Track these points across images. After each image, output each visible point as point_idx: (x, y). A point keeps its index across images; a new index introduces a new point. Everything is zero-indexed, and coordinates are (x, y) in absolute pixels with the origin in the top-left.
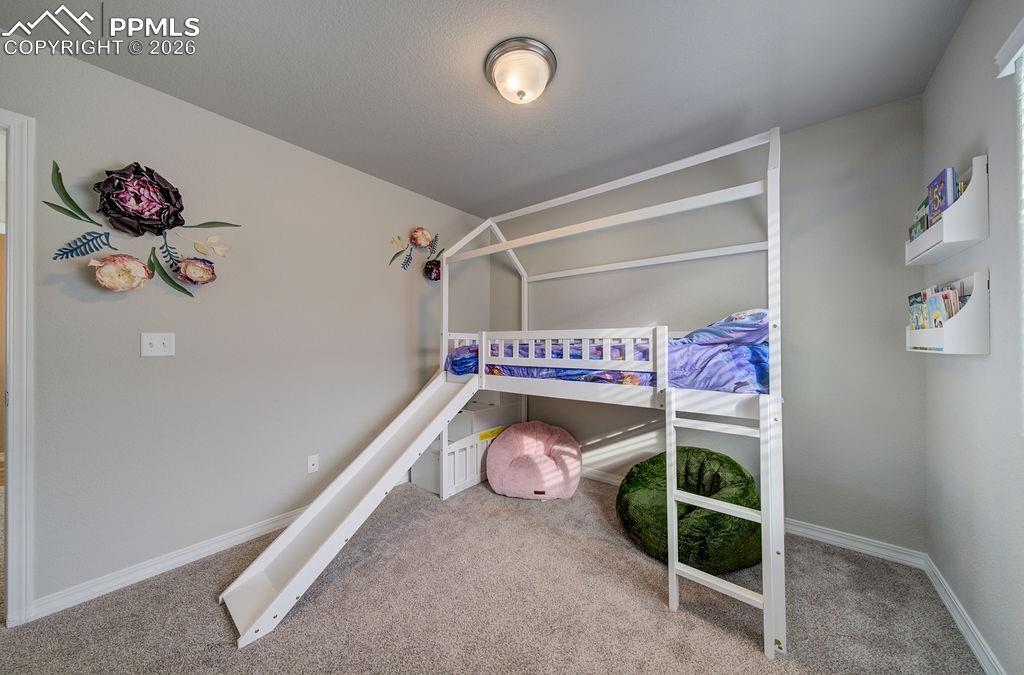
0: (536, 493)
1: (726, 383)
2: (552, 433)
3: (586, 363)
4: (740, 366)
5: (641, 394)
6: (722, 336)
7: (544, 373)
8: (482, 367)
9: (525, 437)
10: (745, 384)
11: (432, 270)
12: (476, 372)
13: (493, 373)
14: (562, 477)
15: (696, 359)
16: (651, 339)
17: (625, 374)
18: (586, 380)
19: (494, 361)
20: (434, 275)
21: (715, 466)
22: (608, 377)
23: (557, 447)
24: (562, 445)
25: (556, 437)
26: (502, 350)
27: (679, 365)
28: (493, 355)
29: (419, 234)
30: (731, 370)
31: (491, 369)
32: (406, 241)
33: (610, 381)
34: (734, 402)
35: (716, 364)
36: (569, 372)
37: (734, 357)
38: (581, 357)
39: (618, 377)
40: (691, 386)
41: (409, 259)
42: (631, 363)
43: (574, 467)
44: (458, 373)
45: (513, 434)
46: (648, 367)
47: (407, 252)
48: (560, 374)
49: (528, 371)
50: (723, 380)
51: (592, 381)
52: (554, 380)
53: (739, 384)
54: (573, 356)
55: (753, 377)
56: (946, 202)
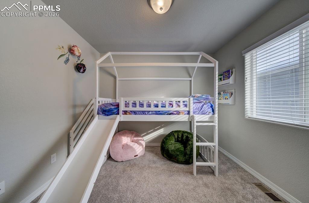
0: (135, 156)
1: (206, 113)
2: (132, 134)
3: (167, 109)
4: (209, 108)
5: (185, 117)
6: (199, 101)
7: (150, 113)
8: (121, 112)
9: (123, 137)
10: (211, 112)
11: (81, 68)
12: (118, 114)
13: (126, 114)
14: (142, 148)
15: (198, 107)
16: (188, 101)
17: (181, 112)
18: (167, 114)
19: (127, 109)
20: (82, 70)
21: (186, 134)
22: (175, 113)
23: (136, 139)
24: (137, 137)
25: (134, 135)
26: (131, 105)
27: (195, 108)
28: (126, 107)
29: (75, 49)
30: (207, 109)
31: (125, 112)
32: (66, 50)
33: (175, 114)
34: (207, 117)
35: (204, 108)
36: (161, 112)
37: (208, 106)
38: (165, 107)
39: (178, 113)
40: (198, 114)
41: (68, 60)
42: (182, 108)
43: (144, 144)
44: (108, 115)
45: (119, 137)
46: (187, 109)
47: (67, 56)
48: (158, 113)
49: (144, 113)
50: (205, 112)
51: (170, 114)
52: (155, 115)
53: (209, 113)
54: (162, 107)
55: (211, 111)
56: (230, 76)
